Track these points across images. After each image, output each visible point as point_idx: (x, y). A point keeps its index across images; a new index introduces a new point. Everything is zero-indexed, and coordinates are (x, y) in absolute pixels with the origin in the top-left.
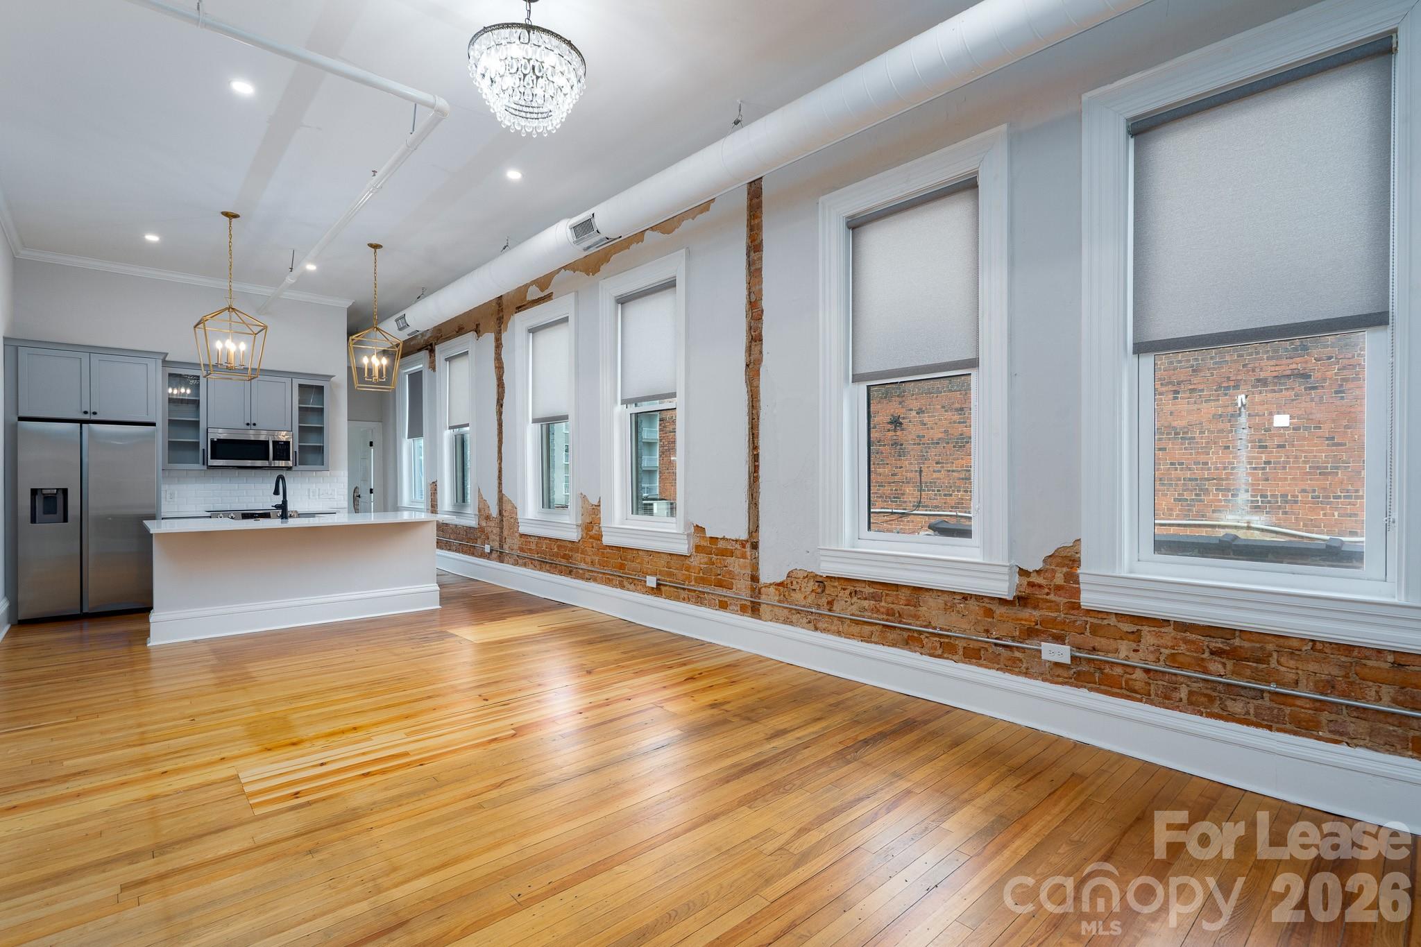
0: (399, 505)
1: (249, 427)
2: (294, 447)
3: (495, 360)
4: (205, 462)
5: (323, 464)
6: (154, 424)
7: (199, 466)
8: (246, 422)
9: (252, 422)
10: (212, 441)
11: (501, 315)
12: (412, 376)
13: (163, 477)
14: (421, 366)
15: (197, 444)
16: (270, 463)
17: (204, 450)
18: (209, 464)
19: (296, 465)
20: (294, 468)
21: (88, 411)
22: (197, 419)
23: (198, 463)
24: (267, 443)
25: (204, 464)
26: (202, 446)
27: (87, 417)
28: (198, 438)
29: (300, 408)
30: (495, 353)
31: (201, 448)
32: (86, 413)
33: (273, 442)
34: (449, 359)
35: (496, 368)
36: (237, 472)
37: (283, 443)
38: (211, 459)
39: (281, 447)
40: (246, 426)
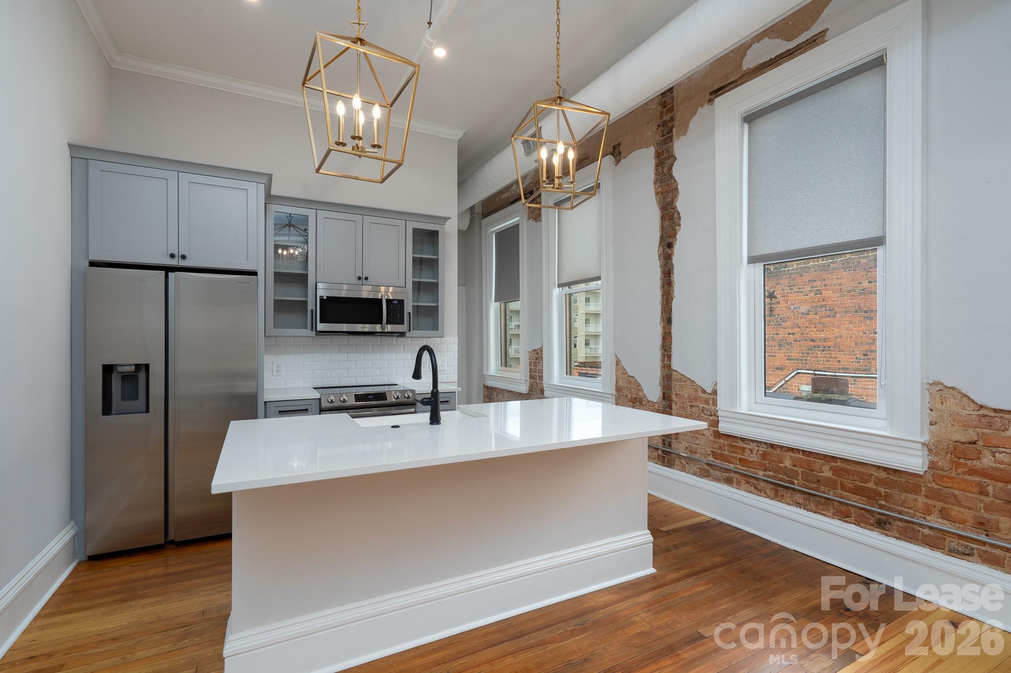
0: (485, 372)
1: (360, 282)
2: (408, 308)
3: (655, 183)
4: (313, 327)
5: (435, 327)
6: (255, 273)
7: (307, 332)
8: (358, 276)
9: (364, 276)
10: (322, 299)
11: (666, 118)
12: (500, 235)
13: (266, 346)
14: (518, 218)
15: (305, 303)
16: (383, 328)
17: (312, 310)
18: (318, 329)
19: (410, 330)
20: (408, 334)
21: (176, 253)
22: (305, 272)
23: (306, 328)
24: (381, 300)
25: (312, 329)
26: (310, 306)
27: (174, 262)
28: (306, 296)
29: (414, 259)
30: (656, 174)
31: (309, 308)
32: (172, 256)
33: (387, 301)
34: (558, 204)
35: (657, 194)
36: (346, 339)
37: (396, 302)
38: (320, 322)
39: (395, 307)
40: (357, 281)
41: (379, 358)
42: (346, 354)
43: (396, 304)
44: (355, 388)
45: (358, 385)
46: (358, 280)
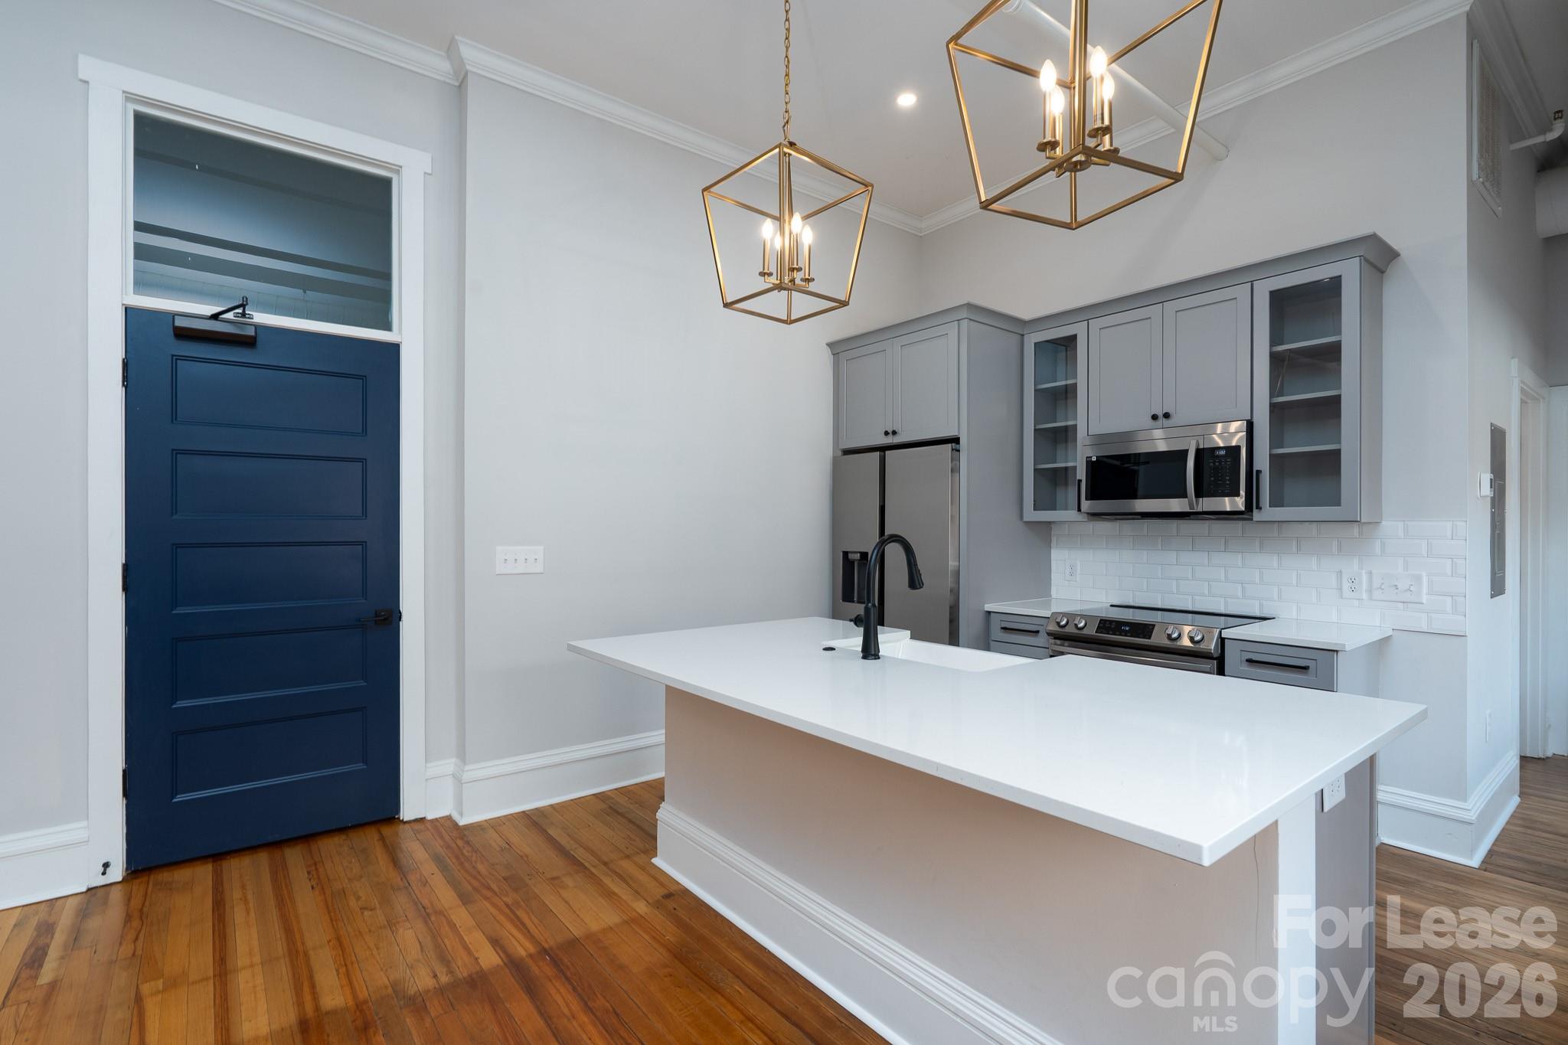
1: (1155, 424)
2: (1254, 461)
4: (1081, 507)
6: (955, 440)
7: (1075, 515)
8: (1150, 413)
9: (1165, 411)
10: (1089, 463)
15: (1076, 471)
16: (1192, 505)
17: (1080, 481)
18: (1086, 511)
20: (1256, 516)
21: (890, 430)
22: (1072, 423)
23: (1074, 509)
25: (1080, 510)
26: (1079, 474)
27: (888, 440)
28: (1076, 458)
29: (1272, 358)
31: (1077, 478)
32: (887, 434)
33: (1200, 451)
37: (1223, 452)
38: (1086, 499)
39: (1220, 462)
40: (1150, 423)
41: (1240, 564)
42: (1175, 553)
43: (1222, 456)
44: (1131, 610)
45: (1136, 605)
46: (1150, 418)
